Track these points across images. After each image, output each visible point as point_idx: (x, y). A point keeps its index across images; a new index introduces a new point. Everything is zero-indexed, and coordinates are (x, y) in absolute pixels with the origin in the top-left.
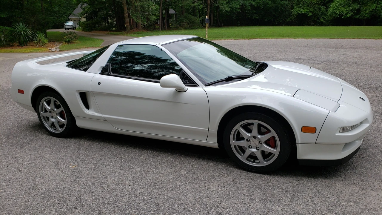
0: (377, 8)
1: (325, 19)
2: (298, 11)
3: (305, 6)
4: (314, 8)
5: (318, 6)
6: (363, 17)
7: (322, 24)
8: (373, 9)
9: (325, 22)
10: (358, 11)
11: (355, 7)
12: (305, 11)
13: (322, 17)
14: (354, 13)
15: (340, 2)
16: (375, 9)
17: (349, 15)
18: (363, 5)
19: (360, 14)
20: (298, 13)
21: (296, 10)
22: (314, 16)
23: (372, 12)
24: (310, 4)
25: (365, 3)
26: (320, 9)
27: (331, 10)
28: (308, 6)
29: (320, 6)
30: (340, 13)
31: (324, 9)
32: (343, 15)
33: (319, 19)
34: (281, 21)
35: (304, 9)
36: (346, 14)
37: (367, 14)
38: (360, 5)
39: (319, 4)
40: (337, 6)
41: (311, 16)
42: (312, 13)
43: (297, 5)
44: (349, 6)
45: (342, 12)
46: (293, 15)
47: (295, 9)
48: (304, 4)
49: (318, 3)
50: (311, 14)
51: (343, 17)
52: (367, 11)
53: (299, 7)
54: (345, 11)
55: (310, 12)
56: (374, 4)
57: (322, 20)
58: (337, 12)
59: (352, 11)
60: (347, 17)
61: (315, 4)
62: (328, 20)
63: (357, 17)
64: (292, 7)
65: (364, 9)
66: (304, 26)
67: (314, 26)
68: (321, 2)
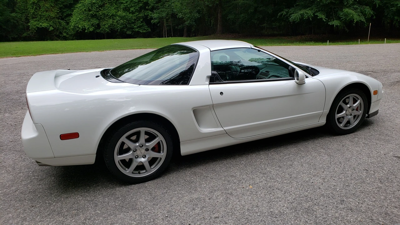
0: (114, 23)
1: (67, 34)
2: (37, 25)
3: (43, 20)
4: (53, 22)
5: (57, 20)
6: (104, 31)
7: (65, 39)
8: (110, 24)
9: (68, 36)
10: (98, 26)
11: (95, 22)
12: (45, 25)
13: (64, 31)
14: (94, 27)
15: (79, 16)
16: (112, 24)
17: (91, 29)
18: (101, 20)
19: (101, 29)
20: (37, 27)
21: (33, 24)
22: (55, 30)
23: (110, 26)
24: (48, 17)
25: (103, 18)
26: (60, 23)
27: (72, 24)
28: (47, 20)
29: (60, 20)
30: (82, 27)
31: (64, 24)
32: (85, 29)
33: (61, 33)
34: (16, 37)
35: (43, 23)
36: (88, 29)
37: (107, 28)
38: (99, 20)
39: (58, 19)
40: (78, 21)
41: (52, 31)
42: (53, 27)
43: (33, 18)
44: (89, 21)
45: (85, 26)
46: (32, 30)
47: (32, 22)
48: (41, 17)
49: (56, 17)
50: (51, 28)
51: (86, 31)
52: (106, 25)
53: (36, 20)
54: (87, 25)
55: (51, 26)
56: (110, 19)
57: (65, 34)
58: (79, 26)
59: (92, 25)
60: (90, 31)
61: (54, 18)
62: (71, 35)
63: (98, 31)
64: (28, 21)
65: (103, 24)
66: (47, 40)
67: (57, 40)
68: (59, 16)
